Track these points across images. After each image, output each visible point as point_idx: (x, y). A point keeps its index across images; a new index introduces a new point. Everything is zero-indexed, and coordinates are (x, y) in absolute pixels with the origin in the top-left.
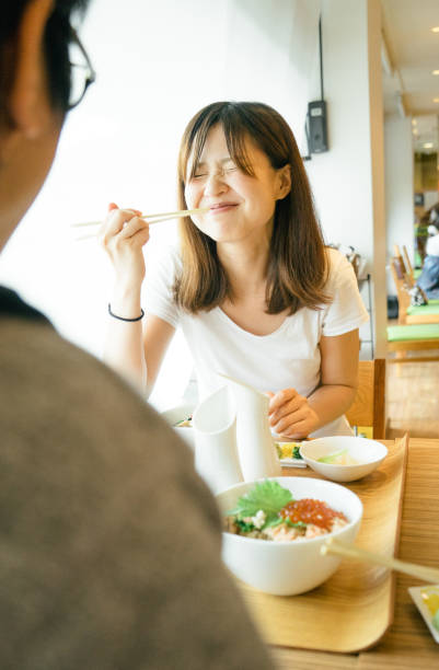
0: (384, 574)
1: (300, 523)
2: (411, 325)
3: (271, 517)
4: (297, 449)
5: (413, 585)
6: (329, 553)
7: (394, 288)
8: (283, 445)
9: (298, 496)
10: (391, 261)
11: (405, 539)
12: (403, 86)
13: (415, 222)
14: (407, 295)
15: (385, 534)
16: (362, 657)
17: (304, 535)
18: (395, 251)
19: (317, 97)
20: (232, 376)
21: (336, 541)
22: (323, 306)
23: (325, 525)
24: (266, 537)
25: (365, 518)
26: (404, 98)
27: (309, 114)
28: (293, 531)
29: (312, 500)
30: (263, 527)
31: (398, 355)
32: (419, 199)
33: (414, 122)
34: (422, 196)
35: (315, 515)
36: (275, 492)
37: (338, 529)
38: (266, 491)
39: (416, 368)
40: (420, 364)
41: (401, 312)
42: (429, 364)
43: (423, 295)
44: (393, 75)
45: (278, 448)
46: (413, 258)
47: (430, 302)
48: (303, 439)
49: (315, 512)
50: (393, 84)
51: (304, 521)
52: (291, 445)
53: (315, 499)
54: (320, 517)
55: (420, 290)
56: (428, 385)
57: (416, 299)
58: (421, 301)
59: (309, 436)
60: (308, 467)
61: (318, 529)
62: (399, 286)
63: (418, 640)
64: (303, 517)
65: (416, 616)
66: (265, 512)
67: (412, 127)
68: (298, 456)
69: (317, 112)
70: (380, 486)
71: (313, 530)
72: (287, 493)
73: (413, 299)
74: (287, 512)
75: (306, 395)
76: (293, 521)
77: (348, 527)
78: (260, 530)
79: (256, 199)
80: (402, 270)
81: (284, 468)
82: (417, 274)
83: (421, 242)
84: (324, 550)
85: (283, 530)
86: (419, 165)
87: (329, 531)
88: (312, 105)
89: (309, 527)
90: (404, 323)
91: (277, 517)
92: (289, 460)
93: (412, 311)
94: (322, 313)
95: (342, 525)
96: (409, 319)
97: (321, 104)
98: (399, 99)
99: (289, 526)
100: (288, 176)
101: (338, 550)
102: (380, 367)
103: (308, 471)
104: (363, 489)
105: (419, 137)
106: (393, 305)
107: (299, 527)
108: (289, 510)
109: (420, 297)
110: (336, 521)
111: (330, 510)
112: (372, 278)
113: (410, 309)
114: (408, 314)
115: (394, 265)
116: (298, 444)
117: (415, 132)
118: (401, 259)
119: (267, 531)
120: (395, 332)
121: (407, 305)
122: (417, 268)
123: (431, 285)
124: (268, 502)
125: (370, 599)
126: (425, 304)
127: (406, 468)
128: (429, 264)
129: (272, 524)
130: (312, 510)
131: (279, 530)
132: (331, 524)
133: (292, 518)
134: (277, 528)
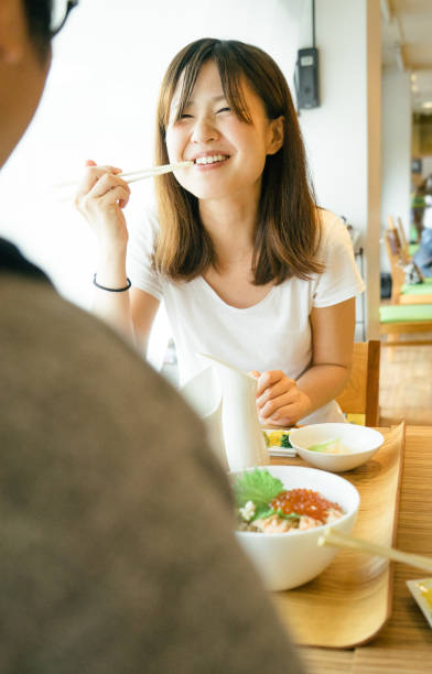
0: (382, 566)
1: (293, 515)
2: (404, 305)
3: (261, 508)
4: (286, 438)
5: (411, 579)
6: (327, 544)
7: (387, 264)
8: (270, 432)
9: (289, 486)
10: (385, 234)
11: (402, 531)
12: (402, 35)
13: (412, 191)
14: (401, 271)
15: (382, 526)
16: (357, 652)
17: (297, 527)
18: (389, 223)
19: (308, 44)
20: (216, 356)
21: (334, 531)
22: (314, 276)
23: (320, 516)
24: (255, 529)
25: (362, 510)
26: (404, 49)
27: (299, 63)
28: (285, 523)
29: (305, 490)
30: (252, 519)
31: (390, 338)
32: (416, 166)
33: (414, 77)
34: (419, 162)
35: (309, 506)
36: (265, 482)
37: (334, 520)
38: (256, 481)
39: (411, 353)
40: (413, 349)
41: (395, 290)
42: (424, 349)
43: (419, 273)
44: (391, 21)
45: (265, 435)
46: (408, 232)
47: (427, 280)
48: (292, 426)
49: (308, 503)
50: (392, 32)
51: (296, 512)
52: (280, 433)
53: (308, 488)
54: (314, 508)
55: (416, 268)
56: (421, 370)
57: (412, 277)
58: (416, 279)
59: (298, 424)
60: (298, 456)
61: (312, 521)
62: (393, 262)
63: (416, 633)
64: (296, 508)
65: (415, 609)
66: (255, 502)
67: (411, 83)
68: (286, 444)
69: (308, 61)
70: (374, 477)
71: (307, 522)
72: (278, 482)
73: (407, 278)
74: (278, 503)
75: (295, 376)
76: (285, 512)
77: (344, 518)
78: (249, 523)
79: (248, 150)
80: (396, 244)
81: (272, 457)
82: (413, 249)
83: (418, 214)
84: (321, 541)
85: (274, 522)
86: (418, 127)
87: (324, 523)
88: (302, 53)
89: (303, 518)
90: (397, 302)
91: (269, 508)
92: (277, 449)
93: (406, 290)
94: (313, 283)
95: (338, 516)
96: (403, 299)
97: (311, 52)
98: (398, 50)
99: (281, 518)
100: (280, 130)
101: (337, 540)
102: (374, 348)
103: (298, 459)
104: (357, 480)
105: (418, 95)
106: (386, 282)
107: (291, 519)
108: (281, 501)
109: (415, 274)
110: (331, 512)
111: (324, 501)
112: (365, 252)
113: (405, 287)
114: (402, 294)
115: (389, 239)
116: (286, 432)
117: (415, 88)
118: (395, 231)
119: (257, 523)
120: (387, 312)
121: (401, 283)
122: (413, 243)
123: (427, 261)
124: (258, 492)
125: (367, 593)
126: (421, 282)
127: (403, 457)
128: (426, 238)
129: (263, 515)
130: (305, 501)
131: (270, 523)
132: (326, 516)
133: (284, 508)
134: (268, 520)
